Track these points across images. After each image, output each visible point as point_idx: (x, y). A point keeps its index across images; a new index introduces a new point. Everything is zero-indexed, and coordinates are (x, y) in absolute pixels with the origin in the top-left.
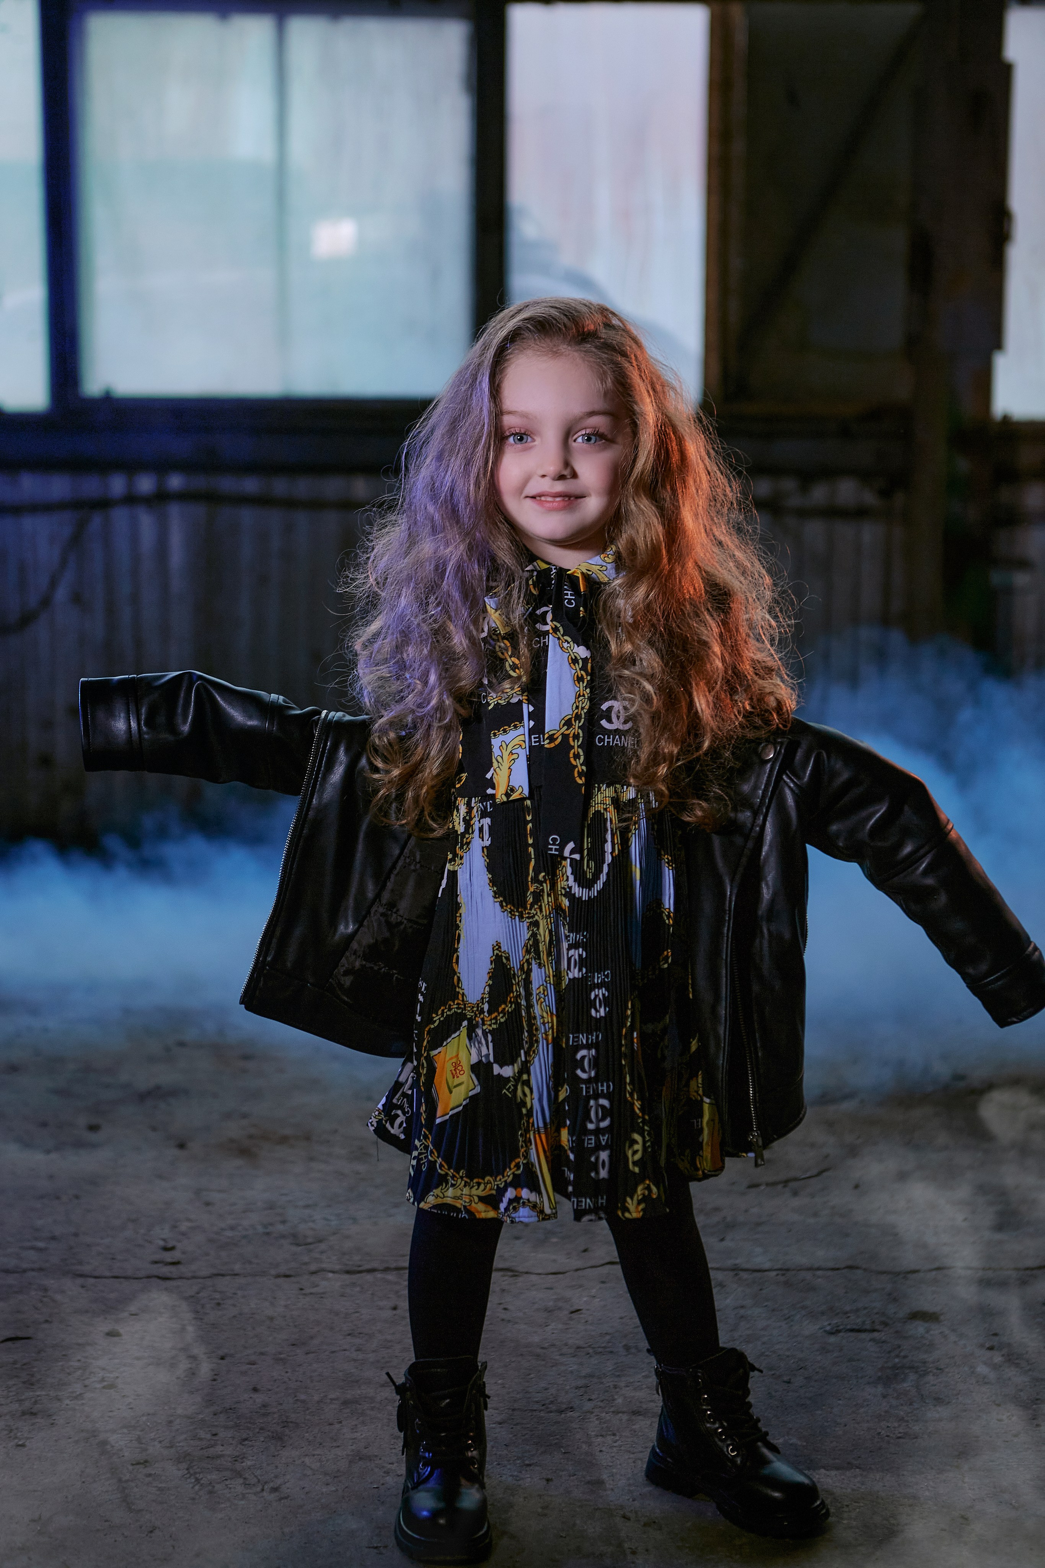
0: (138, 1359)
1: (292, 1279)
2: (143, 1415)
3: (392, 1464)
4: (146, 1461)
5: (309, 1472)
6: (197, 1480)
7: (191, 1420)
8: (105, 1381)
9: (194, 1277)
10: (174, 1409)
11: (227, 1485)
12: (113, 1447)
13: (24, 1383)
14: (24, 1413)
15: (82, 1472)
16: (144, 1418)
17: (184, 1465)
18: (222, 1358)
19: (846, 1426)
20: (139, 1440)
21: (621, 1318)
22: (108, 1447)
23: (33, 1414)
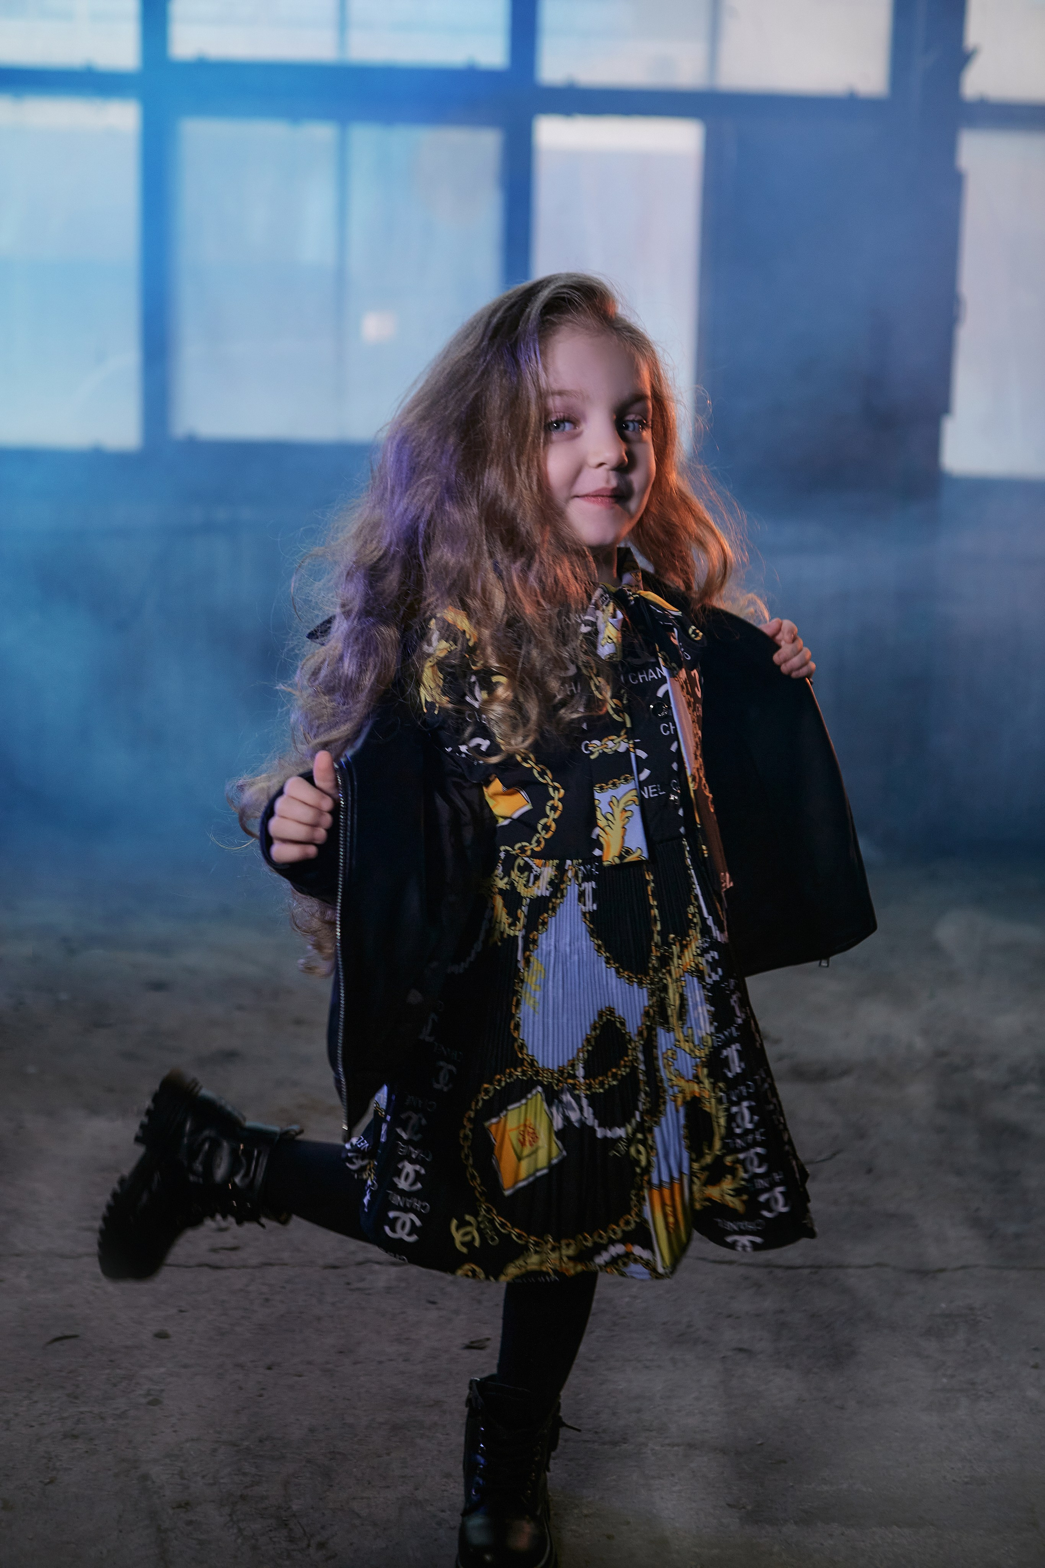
0: (185, 1366)
1: (339, 1270)
2: (187, 1441)
3: (443, 1511)
4: (187, 1504)
5: (357, 1522)
6: (240, 1530)
7: (236, 1448)
8: (151, 1395)
9: (244, 1267)
10: (219, 1433)
11: (271, 1538)
12: (153, 1482)
13: (68, 1395)
14: (65, 1436)
15: (120, 1516)
16: (188, 1445)
17: (227, 1510)
18: (269, 1368)
19: (908, 1466)
20: (181, 1474)
21: (664, 1324)
22: (149, 1483)
23: (75, 1437)
